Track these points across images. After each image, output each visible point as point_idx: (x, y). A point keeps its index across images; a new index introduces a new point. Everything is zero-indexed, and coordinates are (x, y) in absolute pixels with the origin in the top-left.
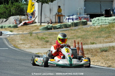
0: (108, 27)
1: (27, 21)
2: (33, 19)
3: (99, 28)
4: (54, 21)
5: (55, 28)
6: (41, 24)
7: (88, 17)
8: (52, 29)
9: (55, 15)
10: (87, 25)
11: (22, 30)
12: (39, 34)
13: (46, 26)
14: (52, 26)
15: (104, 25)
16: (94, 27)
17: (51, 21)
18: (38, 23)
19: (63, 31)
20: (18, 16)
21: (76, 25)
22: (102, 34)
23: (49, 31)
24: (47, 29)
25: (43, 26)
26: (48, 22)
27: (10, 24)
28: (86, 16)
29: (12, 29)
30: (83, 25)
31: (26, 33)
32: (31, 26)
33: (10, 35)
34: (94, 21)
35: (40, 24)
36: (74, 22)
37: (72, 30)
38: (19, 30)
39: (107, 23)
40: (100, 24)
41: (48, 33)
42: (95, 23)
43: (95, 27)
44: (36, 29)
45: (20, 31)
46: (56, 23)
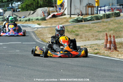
1: (56, 13)
2: (62, 11)
4: (84, 12)
5: (86, 20)
7: (121, 8)
8: (82, 21)
9: (86, 6)
10: (120, 17)
11: (50, 23)
12: (69, 27)
13: (76, 18)
14: (82, 18)
17: (82, 13)
19: (94, 23)
20: (46, 8)
21: (108, 16)
23: (79, 23)
24: (78, 21)
25: (73, 18)
26: (78, 13)
27: (37, 16)
28: (119, 7)
29: (40, 22)
30: (116, 17)
32: (60, 18)
33: (38, 28)
35: (69, 16)
36: (106, 14)
37: (103, 22)
38: (47, 22)
41: (78, 26)
44: (65, 22)
45: (48, 24)
46: (87, 14)
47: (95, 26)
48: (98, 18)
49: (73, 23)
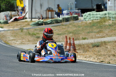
0: (99, 22)
1: (17, 17)
2: (23, 15)
3: (91, 23)
4: (44, 16)
5: (46, 24)
6: (32, 20)
7: (79, 12)
8: (42, 24)
9: (46, 10)
10: (78, 20)
11: (12, 26)
12: (30, 30)
13: (36, 22)
14: (43, 22)
15: (95, 20)
16: (85, 22)
17: (42, 17)
18: (29, 18)
19: (54, 26)
20: (8, 12)
21: (67, 20)
22: (94, 29)
23: (40, 26)
24: (38, 24)
25: (34, 21)
26: (39, 17)
28: (77, 11)
29: (3, 25)
30: (75, 20)
31: (17, 30)
32: (21, 22)
34: (86, 16)
35: (30, 19)
36: (65, 18)
37: (63, 25)
38: (9, 26)
39: (98, 18)
40: (92, 19)
41: (39, 29)
42: (87, 18)
43: (87, 22)
44: (26, 25)
46: (47, 18)
47: (55, 29)
48: (57, 22)
49: (34, 26)
